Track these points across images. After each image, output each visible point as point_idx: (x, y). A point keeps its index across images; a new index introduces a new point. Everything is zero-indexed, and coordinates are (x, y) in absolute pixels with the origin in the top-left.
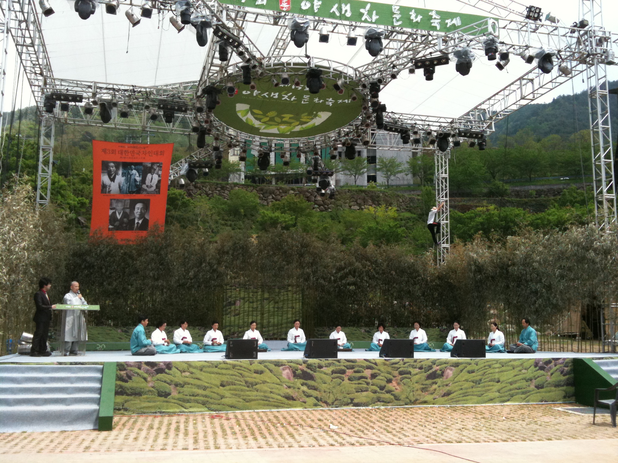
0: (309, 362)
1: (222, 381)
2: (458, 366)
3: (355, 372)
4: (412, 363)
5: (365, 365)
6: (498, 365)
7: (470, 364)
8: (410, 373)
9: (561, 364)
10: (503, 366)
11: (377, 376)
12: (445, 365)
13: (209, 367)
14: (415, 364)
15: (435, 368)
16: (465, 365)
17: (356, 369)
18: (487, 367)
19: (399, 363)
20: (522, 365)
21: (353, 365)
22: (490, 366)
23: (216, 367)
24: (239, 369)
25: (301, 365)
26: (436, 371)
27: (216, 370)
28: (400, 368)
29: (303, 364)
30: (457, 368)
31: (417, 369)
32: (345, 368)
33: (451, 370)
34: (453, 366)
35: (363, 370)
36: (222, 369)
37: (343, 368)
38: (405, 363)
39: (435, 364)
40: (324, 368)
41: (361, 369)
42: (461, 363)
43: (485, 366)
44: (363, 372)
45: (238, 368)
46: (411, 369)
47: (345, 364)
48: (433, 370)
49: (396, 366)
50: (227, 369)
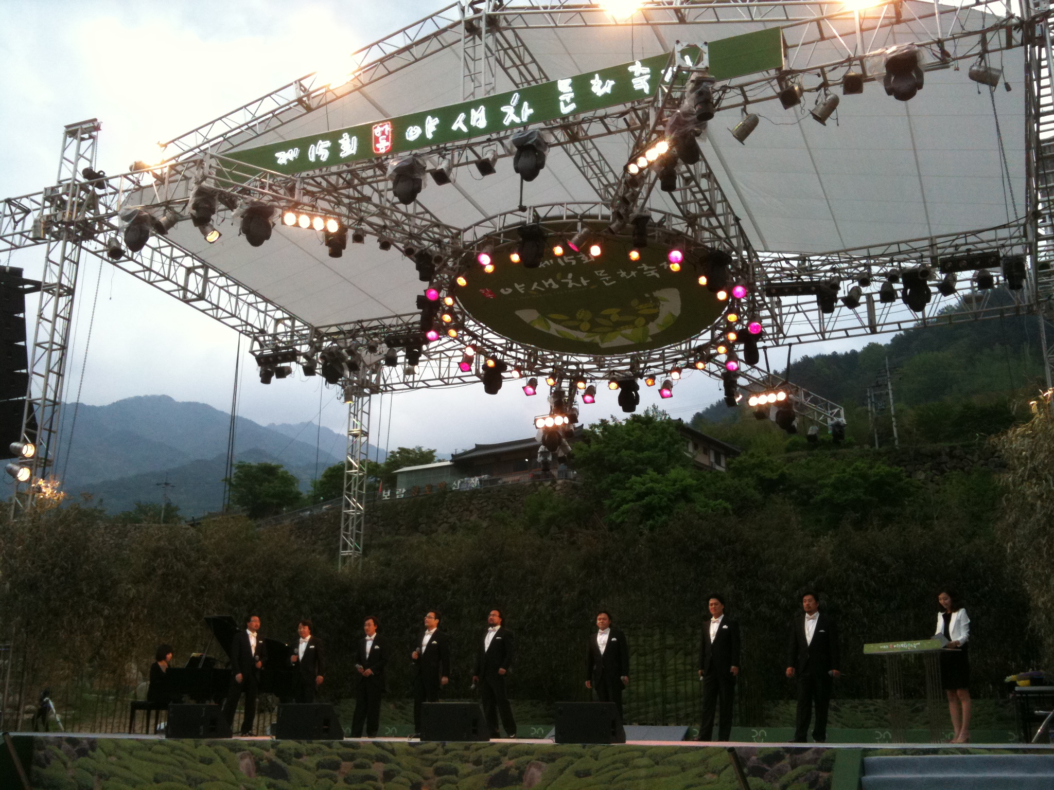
0: (280, 746)
1: (157, 774)
2: (553, 760)
3: (357, 766)
4: (460, 752)
5: (373, 753)
6: (645, 761)
7: (580, 756)
8: (455, 772)
9: (808, 762)
10: (657, 763)
11: (393, 776)
12: (526, 758)
13: (141, 749)
14: (466, 753)
15: (506, 763)
16: (569, 758)
17: (358, 761)
18: (618, 765)
19: (436, 752)
20: (704, 761)
21: (353, 754)
22: (626, 763)
23: (150, 749)
24: (179, 755)
25: (268, 751)
26: (507, 769)
27: (149, 754)
28: (436, 761)
29: (271, 750)
30: (551, 764)
31: (470, 765)
32: (340, 759)
33: (539, 768)
34: (542, 760)
35: (370, 763)
36: (157, 752)
37: (337, 758)
38: (446, 752)
39: (505, 755)
40: (305, 758)
41: (367, 761)
42: (561, 755)
43: (614, 763)
44: (370, 767)
45: (178, 752)
46: (457, 765)
47: (339, 751)
48: (503, 767)
49: (430, 756)
50: (163, 753)
